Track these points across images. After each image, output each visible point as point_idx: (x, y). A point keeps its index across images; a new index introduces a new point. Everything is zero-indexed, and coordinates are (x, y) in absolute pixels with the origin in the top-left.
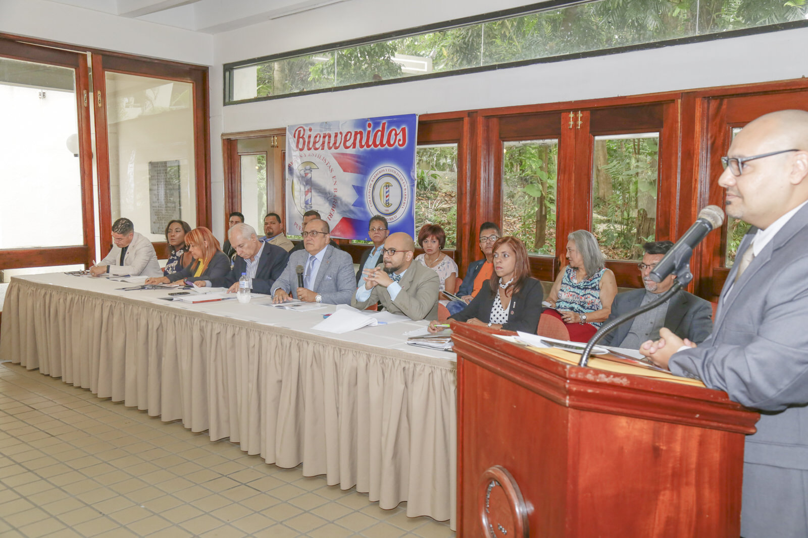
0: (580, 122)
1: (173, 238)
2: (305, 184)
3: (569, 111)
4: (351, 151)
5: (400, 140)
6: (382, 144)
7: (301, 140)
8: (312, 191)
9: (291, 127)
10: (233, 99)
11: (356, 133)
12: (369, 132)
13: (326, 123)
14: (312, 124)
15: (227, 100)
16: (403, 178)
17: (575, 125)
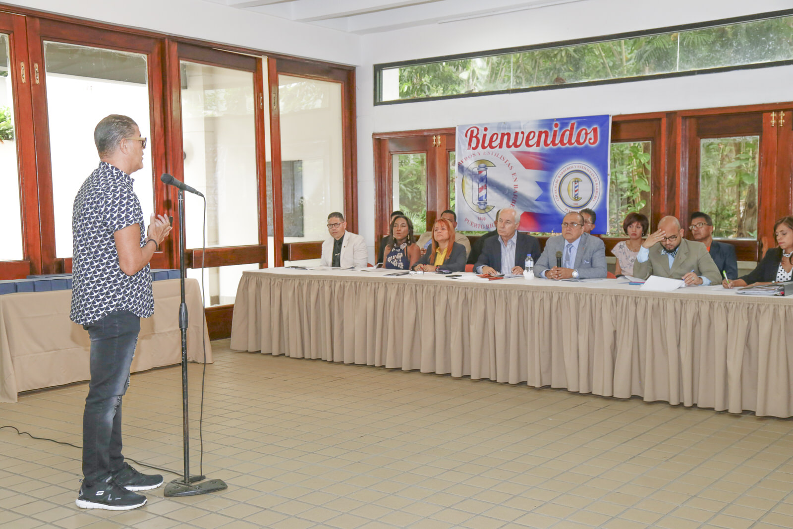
0: (782, 121)
1: (400, 232)
2: (478, 181)
3: (771, 111)
4: (534, 149)
5: (590, 139)
6: (570, 142)
7: (474, 140)
8: (488, 188)
9: (462, 127)
10: (382, 99)
11: (540, 133)
12: (555, 132)
13: (504, 123)
14: (488, 124)
15: (378, 101)
16: (594, 173)
17: (778, 124)
